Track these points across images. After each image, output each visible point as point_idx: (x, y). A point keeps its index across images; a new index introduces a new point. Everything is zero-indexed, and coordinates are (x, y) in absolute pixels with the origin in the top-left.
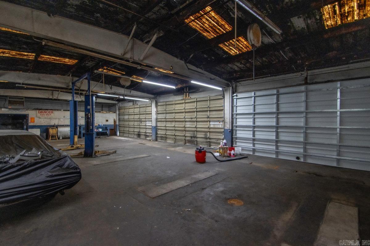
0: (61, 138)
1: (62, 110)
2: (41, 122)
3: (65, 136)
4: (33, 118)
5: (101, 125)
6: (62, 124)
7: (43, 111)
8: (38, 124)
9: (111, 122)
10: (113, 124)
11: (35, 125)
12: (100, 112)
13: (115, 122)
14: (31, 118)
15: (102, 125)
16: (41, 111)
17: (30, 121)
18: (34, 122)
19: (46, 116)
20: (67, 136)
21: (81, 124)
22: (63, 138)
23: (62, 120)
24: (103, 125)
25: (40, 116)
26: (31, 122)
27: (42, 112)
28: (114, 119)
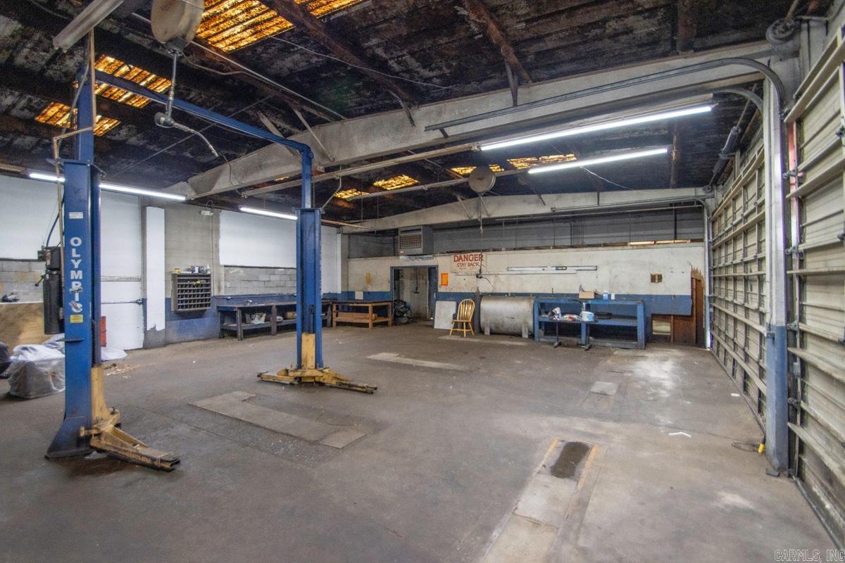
0: (487, 332)
1: (503, 249)
2: (459, 283)
3: (497, 328)
4: (445, 274)
5: (605, 296)
6: (503, 290)
7: (462, 256)
8: (455, 290)
9: (677, 285)
10: (687, 291)
11: (448, 291)
12: (625, 244)
13: (696, 282)
14: (442, 274)
15: (613, 297)
16: (459, 256)
17: (439, 283)
18: (447, 285)
19: (468, 269)
20: (502, 326)
21: (554, 292)
22: (492, 333)
23: (502, 278)
24: (616, 296)
25: (458, 269)
26: (442, 285)
27: (461, 258)
28: (694, 272)
